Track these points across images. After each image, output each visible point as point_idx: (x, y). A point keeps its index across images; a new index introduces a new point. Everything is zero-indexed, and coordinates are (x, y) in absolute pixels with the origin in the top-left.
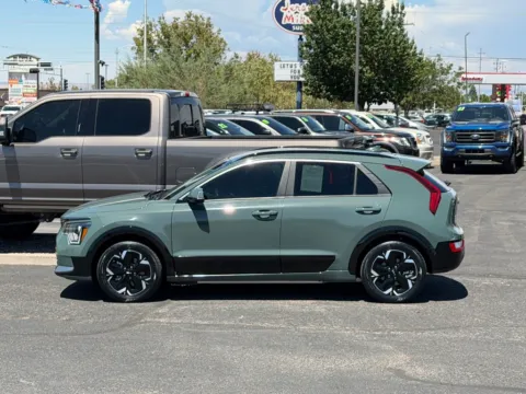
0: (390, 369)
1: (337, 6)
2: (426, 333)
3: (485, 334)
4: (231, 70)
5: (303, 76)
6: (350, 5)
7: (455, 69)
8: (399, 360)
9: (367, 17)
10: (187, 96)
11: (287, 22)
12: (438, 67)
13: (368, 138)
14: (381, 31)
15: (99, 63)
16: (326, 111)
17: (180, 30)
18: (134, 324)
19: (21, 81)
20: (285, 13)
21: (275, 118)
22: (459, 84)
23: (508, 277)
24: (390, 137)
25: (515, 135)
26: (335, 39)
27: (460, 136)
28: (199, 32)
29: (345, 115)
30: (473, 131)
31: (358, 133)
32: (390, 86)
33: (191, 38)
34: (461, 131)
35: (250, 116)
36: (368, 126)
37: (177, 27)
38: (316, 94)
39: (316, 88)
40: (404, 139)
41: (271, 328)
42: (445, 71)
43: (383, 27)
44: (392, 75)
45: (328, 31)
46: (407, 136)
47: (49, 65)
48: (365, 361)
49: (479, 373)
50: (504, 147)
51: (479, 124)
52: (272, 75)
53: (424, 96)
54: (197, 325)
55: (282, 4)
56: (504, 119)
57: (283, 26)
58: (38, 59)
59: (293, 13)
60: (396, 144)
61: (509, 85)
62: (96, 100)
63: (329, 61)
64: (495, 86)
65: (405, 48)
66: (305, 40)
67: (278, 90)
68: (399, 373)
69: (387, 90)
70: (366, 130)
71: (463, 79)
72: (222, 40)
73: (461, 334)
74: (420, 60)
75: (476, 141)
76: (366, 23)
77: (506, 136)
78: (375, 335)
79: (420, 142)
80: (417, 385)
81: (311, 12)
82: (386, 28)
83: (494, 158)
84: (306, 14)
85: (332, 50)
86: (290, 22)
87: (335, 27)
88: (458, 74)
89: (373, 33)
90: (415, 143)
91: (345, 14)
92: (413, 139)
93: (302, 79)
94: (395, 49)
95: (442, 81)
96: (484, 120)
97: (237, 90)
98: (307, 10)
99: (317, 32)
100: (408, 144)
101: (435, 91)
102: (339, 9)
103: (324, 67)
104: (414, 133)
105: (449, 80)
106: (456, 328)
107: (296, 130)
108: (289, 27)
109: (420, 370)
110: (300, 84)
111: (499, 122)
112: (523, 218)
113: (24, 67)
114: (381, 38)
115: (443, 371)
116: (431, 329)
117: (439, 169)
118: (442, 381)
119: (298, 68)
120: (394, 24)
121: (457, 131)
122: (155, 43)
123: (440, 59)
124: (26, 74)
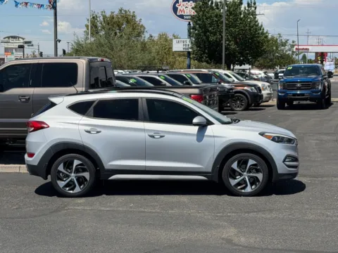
0: (223, 239)
1: (212, 3)
2: (251, 215)
3: (289, 215)
4: (145, 44)
5: (192, 48)
6: (220, 2)
7: (290, 42)
8: (231, 232)
9: (231, 9)
10: (102, 60)
11: (181, 13)
12: (279, 41)
13: (229, 87)
14: (241, 19)
15: (57, 41)
16: (202, 70)
17: (115, 20)
18: (59, 211)
19: (13, 53)
20: (179, 8)
21: (169, 75)
22: (293, 52)
23: (310, 176)
24: (244, 86)
25: (324, 84)
26: (211, 24)
27: (289, 86)
28: (128, 21)
29: (215, 73)
30: (297, 82)
32: (247, 54)
33: (122, 25)
34: (290, 82)
35: (152, 74)
36: (230, 80)
37: (113, 18)
38: (200, 60)
39: (199, 55)
40: (253, 88)
41: (150, 212)
42: (284, 44)
43: (242, 16)
45: (207, 19)
46: (255, 86)
47: (30, 42)
48: (208, 233)
49: (281, 241)
50: (318, 92)
51: (299, 78)
52: (171, 48)
53: (271, 60)
54: (101, 211)
55: (177, 2)
56: (317, 74)
57: (178, 16)
58: (23, 39)
59: (184, 7)
60: (246, 90)
61: (327, 53)
62: (42, 64)
63: (208, 38)
64: (317, 53)
65: (256, 30)
66: (192, 25)
67: (176, 57)
68: (229, 241)
69: (245, 57)
70: (228, 82)
72: (142, 26)
73: (274, 215)
74: (266, 37)
75: (299, 89)
76: (231, 14)
77: (318, 85)
78: (217, 216)
79: (264, 90)
80: (240, 249)
81: (195, 7)
82: (244, 16)
83: (311, 99)
84: (192, 8)
86: (183, 13)
87: (211, 16)
88: (292, 46)
89: (235, 20)
90: (260, 90)
91: (218, 8)
92: (259, 88)
93: (190, 50)
94: (250, 30)
95: (282, 50)
96: (305, 75)
97: (147, 57)
98: (193, 6)
99: (200, 20)
100: (256, 91)
101: (277, 57)
102: (214, 5)
103: (205, 42)
104: (260, 84)
105: (286, 50)
106: (271, 211)
107: (182, 82)
108: (182, 17)
109: (243, 239)
110: (189, 53)
111: (314, 76)
112: (325, 138)
113: (14, 44)
114: (241, 23)
115: (258, 240)
116: (255, 212)
117: (276, 107)
118: (256, 246)
119: (188, 43)
120: (249, 14)
121: (287, 82)
122: (100, 28)
123: (280, 37)
124: (16, 49)
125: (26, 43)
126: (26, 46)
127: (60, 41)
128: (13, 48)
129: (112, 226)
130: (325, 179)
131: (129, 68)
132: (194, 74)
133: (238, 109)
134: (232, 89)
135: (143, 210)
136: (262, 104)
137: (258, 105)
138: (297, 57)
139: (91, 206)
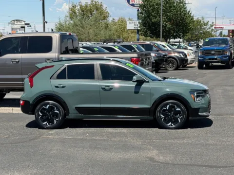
0: (148, 157)
2: (169, 141)
3: (196, 141)
5: (140, 27)
7: (210, 23)
8: (153, 153)
10: (70, 34)
11: (132, 3)
12: (202, 22)
13: (164, 54)
14: (174, 6)
16: (146, 42)
17: (88, 8)
18: (36, 139)
19: (17, 32)
21: (122, 45)
22: (212, 30)
24: (174, 53)
25: (231, 52)
26: (153, 10)
27: (206, 52)
28: (97, 9)
29: (154, 44)
30: (212, 50)
31: (161, 52)
32: (179, 31)
33: (93, 11)
34: (207, 50)
35: (110, 45)
36: (165, 48)
37: (87, 7)
38: (145, 35)
39: (145, 32)
40: (181, 54)
41: (100, 140)
42: (206, 24)
43: (175, 4)
44: (180, 26)
45: (150, 6)
46: (182, 53)
47: (28, 24)
48: (137, 154)
49: (188, 159)
50: (226, 57)
51: (215, 47)
52: (126, 27)
53: (196, 35)
54: (65, 139)
56: (226, 44)
57: (131, 5)
58: (24, 22)
60: (177, 56)
62: (27, 37)
63: (151, 20)
64: (229, 31)
65: (185, 14)
66: (140, 11)
67: (129, 34)
68: (152, 159)
69: (177, 33)
70: (164, 50)
71: (215, 28)
72: (107, 12)
73: (185, 141)
74: (192, 19)
75: (213, 55)
76: (167, 3)
77: (227, 52)
78: (146, 142)
79: (189, 55)
80: (158, 165)
82: (177, 5)
83: (221, 62)
85: (152, 15)
86: (134, 3)
87: (153, 5)
88: (212, 26)
89: (170, 7)
90: (186, 56)
92: (185, 54)
93: (139, 28)
94: (180, 14)
95: (204, 29)
96: (217, 45)
97: (108, 33)
99: (145, 7)
100: (183, 57)
101: (201, 33)
103: (149, 23)
104: (186, 52)
105: (207, 28)
106: (183, 138)
107: (131, 51)
108: (133, 5)
109: (161, 158)
110: (138, 31)
111: (224, 46)
112: (229, 88)
113: (18, 25)
114: (174, 9)
115: (172, 158)
116: (172, 139)
117: (197, 67)
118: (170, 162)
119: (137, 23)
120: (180, 3)
121: (205, 50)
122: (78, 14)
123: (203, 19)
124: (19, 28)
125: (26, 24)
126: (26, 26)
127: (46, 22)
128: (17, 28)
129: (72, 149)
130: (225, 116)
131: (96, 41)
132: (140, 45)
133: (171, 69)
134: (166, 55)
135: (94, 138)
136: (188, 66)
137: (185, 66)
138: (215, 33)
139: (59, 135)
